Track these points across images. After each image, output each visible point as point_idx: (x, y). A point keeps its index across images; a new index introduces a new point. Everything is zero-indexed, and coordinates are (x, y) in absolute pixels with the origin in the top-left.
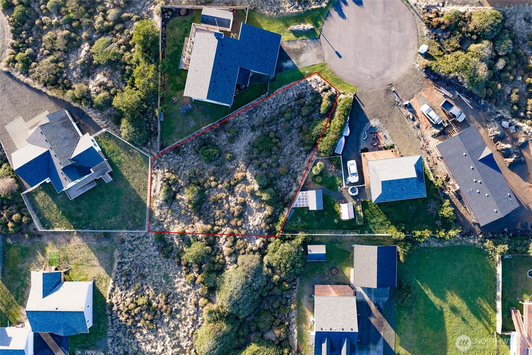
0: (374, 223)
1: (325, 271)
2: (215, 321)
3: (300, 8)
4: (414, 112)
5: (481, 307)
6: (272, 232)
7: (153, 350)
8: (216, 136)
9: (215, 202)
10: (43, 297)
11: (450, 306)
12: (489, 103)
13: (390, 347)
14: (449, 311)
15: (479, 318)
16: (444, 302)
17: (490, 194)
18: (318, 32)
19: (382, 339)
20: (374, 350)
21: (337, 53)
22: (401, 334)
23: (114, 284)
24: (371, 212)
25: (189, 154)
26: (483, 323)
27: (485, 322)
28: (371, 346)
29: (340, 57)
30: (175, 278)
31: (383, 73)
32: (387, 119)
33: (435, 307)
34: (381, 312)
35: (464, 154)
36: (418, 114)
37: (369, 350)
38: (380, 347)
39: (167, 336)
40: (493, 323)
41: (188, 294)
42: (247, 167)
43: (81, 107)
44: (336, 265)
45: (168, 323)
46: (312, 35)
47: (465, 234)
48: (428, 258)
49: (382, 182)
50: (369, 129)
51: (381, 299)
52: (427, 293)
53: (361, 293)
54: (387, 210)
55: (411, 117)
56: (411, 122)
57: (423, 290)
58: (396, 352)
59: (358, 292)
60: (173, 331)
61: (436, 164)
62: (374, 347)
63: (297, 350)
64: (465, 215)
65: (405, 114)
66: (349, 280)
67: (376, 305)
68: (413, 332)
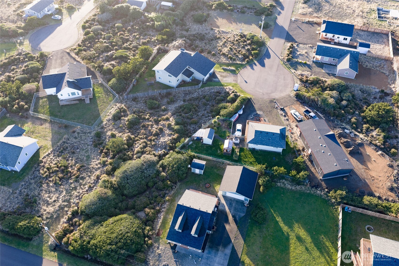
0: (245, 161)
1: (201, 184)
2: (106, 187)
3: (230, 61)
4: (286, 113)
5: (324, 243)
6: (172, 148)
7: (48, 199)
8: (161, 99)
9: (144, 126)
10: (4, 137)
11: (296, 235)
12: (336, 119)
13: (237, 254)
14: (295, 239)
15: (321, 252)
16: (291, 231)
17: (331, 154)
18: (237, 72)
19: (231, 245)
20: (223, 252)
21: (245, 81)
22: (249, 246)
23: (51, 152)
24: (245, 155)
25: (141, 102)
26: (325, 258)
27: (327, 257)
28: (220, 248)
29: (246, 82)
30: (94, 159)
31: (270, 94)
32: (268, 113)
33: (283, 232)
34: (237, 224)
35: (315, 129)
36: (289, 114)
37: (218, 250)
38: (228, 251)
39: (64, 192)
40: (334, 261)
41: (97, 171)
42: (172, 115)
43: (94, 71)
44: (210, 182)
45: (71, 183)
46: (233, 72)
47: (314, 186)
48: (282, 195)
49: (256, 131)
50: (256, 115)
51: (239, 213)
52: (278, 220)
53: (223, 204)
54: (257, 157)
55: (284, 115)
56: (283, 117)
57: (275, 217)
58: (241, 260)
59: (222, 203)
60: (72, 190)
61: (297, 140)
62: (223, 249)
63: (158, 233)
64: (314, 173)
65: (280, 113)
66: (217, 193)
67: (233, 216)
68: (260, 247)
